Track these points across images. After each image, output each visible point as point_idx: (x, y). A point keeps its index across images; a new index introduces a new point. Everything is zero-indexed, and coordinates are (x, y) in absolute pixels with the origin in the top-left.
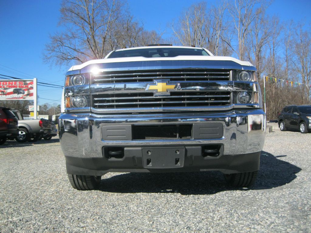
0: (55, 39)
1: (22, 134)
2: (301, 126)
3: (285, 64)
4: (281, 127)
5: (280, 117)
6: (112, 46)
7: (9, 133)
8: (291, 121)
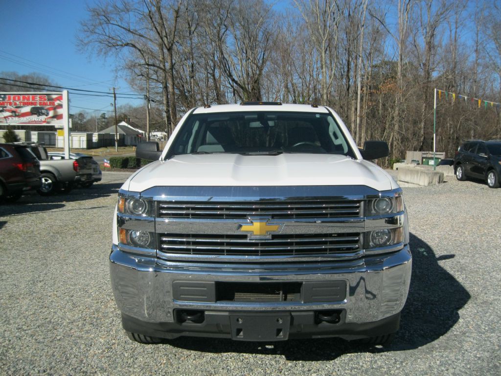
0: (96, 13)
1: (47, 183)
2: (489, 176)
3: (473, 57)
4: (458, 174)
5: (457, 158)
6: (189, 24)
7: (26, 185)
8: (474, 165)
